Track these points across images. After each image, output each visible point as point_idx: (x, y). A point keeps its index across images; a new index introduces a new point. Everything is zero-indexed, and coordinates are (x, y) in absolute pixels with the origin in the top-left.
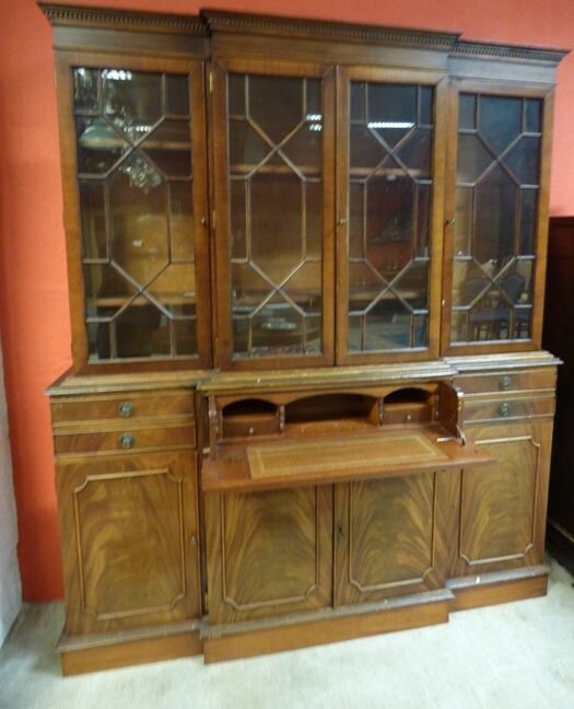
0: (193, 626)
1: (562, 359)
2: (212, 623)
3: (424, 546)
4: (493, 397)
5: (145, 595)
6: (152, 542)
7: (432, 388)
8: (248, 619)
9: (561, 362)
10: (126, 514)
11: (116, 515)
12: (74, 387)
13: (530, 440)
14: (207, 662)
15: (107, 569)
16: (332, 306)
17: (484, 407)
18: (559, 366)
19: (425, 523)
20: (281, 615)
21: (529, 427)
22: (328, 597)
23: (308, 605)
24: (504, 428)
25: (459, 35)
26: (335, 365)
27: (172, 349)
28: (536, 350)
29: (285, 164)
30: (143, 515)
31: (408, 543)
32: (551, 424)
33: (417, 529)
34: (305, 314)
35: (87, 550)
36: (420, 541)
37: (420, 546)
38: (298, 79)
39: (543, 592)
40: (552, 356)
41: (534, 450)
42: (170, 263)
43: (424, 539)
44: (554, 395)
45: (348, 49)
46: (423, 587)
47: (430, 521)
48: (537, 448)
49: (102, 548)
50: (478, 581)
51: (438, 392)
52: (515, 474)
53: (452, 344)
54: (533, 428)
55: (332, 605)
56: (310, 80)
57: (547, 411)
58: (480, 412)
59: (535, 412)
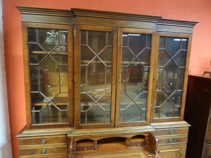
1: (190, 125)
4: (167, 137)
9: (191, 126)
12: (26, 134)
13: (178, 151)
16: (114, 108)
17: (164, 140)
18: (189, 127)
21: (178, 146)
24: (170, 147)
25: (160, 17)
26: (114, 127)
28: (182, 120)
29: (100, 60)
32: (186, 145)
34: (105, 110)
38: (105, 32)
40: (187, 123)
41: (180, 153)
42: (60, 93)
45: (122, 22)
48: (181, 153)
51: (148, 136)
53: (154, 119)
54: (180, 147)
56: (109, 32)
57: (185, 141)
58: (162, 142)
59: (181, 142)
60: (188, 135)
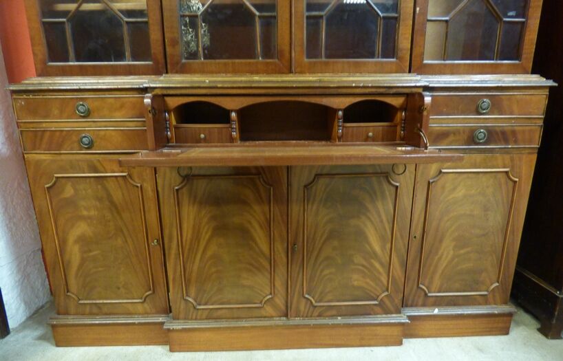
0: (161, 320)
1: (555, 81)
2: (176, 318)
3: (381, 270)
4: (468, 121)
5: (119, 288)
6: (120, 241)
7: (397, 102)
8: (208, 318)
9: (556, 84)
10: (93, 213)
11: (85, 213)
12: (33, 84)
13: (507, 172)
14: (172, 350)
15: (83, 261)
16: (287, 3)
17: (456, 132)
18: (551, 88)
19: (383, 248)
20: (239, 318)
21: (507, 157)
22: (283, 308)
23: (263, 313)
24: (478, 157)
26: (291, 72)
27: (128, 54)
28: (526, 72)
30: (108, 216)
31: (363, 266)
32: (534, 157)
33: (375, 253)
34: (257, 13)
35: (63, 243)
36: (377, 265)
37: (378, 271)
39: (505, 331)
41: (511, 184)
43: (382, 264)
44: (541, 123)
46: (378, 309)
47: (388, 246)
48: (515, 182)
49: (76, 242)
50: (436, 311)
51: (404, 108)
52: (486, 209)
53: (425, 62)
54: (512, 160)
55: (286, 315)
57: (530, 142)
58: (451, 138)
59: (516, 142)
60: (546, 120)
